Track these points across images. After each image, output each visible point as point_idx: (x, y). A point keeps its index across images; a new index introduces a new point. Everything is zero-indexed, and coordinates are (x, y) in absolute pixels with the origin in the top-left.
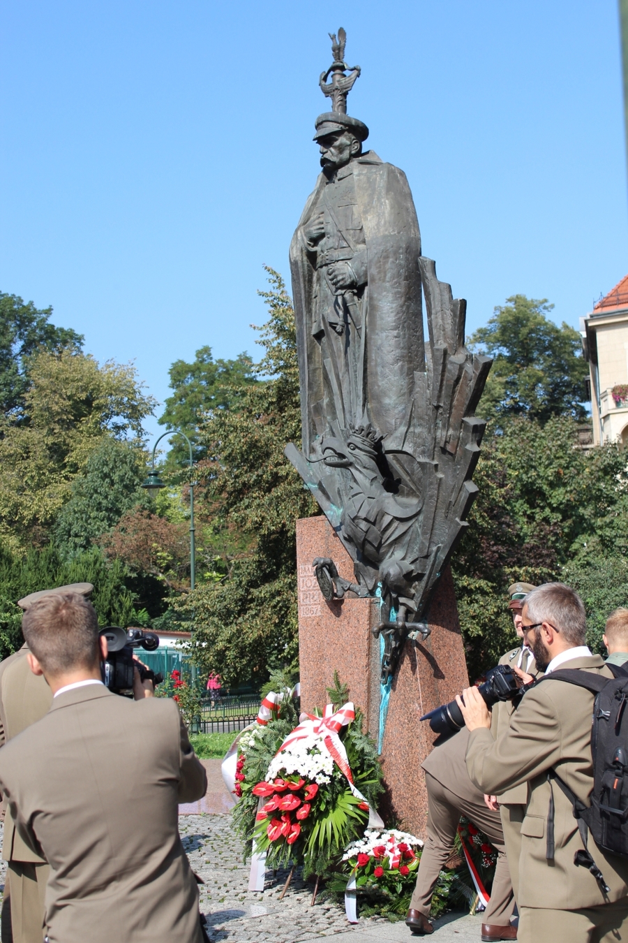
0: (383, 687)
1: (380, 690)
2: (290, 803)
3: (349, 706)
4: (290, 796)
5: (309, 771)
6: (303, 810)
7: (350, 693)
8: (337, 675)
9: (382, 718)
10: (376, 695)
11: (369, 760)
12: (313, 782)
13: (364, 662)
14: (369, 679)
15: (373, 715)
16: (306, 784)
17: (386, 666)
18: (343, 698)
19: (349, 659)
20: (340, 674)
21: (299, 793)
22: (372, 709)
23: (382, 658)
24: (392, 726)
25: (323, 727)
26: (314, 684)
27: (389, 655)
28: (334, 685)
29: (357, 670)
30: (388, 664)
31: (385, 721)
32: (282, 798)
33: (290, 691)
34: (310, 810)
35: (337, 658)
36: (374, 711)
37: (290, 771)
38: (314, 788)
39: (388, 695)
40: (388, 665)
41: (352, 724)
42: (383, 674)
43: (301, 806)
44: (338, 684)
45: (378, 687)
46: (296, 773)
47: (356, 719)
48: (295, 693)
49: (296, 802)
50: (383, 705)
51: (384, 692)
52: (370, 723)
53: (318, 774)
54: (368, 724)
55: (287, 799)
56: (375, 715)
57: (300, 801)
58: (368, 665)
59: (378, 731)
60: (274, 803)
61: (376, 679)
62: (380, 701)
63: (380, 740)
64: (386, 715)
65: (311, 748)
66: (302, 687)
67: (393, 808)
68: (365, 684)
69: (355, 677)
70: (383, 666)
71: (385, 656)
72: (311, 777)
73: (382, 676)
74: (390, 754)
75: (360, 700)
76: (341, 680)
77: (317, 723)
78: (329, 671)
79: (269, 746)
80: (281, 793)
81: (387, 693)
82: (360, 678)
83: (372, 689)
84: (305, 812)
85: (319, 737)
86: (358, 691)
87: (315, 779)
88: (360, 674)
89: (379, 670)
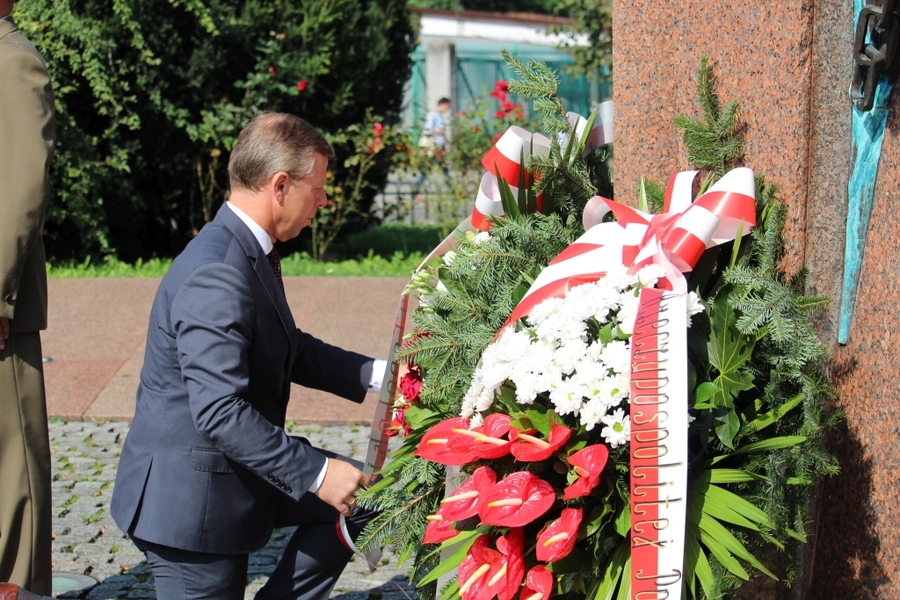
0: (860, 120)
1: (850, 129)
2: (518, 501)
3: (739, 182)
4: (519, 477)
5: (585, 400)
6: (558, 531)
7: (751, 136)
8: (709, 74)
9: (854, 222)
10: (837, 146)
11: (787, 368)
12: (595, 436)
13: (795, 30)
14: (810, 91)
15: (824, 213)
16: (573, 440)
17: (871, 49)
18: (728, 149)
19: (748, 20)
20: (718, 72)
21: (551, 471)
22: (822, 193)
23: (856, 20)
24: (884, 252)
25: (653, 248)
26: (654, 105)
27: (879, 10)
28: (699, 106)
29: (772, 60)
30: (877, 40)
31: (863, 233)
32: (499, 478)
33: (582, 127)
34: (582, 528)
35: (709, 21)
36: (829, 200)
37: (525, 394)
38: (596, 458)
39: (877, 146)
40: (878, 47)
41: (747, 240)
42: (862, 71)
43: (554, 512)
44: (713, 105)
45: (842, 118)
46: (543, 402)
47: (760, 224)
48: (595, 133)
49: (539, 500)
50: (860, 179)
51: (862, 135)
52: (813, 238)
53: (610, 412)
54: (806, 241)
55: (510, 487)
56: (830, 211)
57: (551, 498)
58: (808, 42)
59: (839, 266)
60: (474, 493)
61: (838, 92)
62: (850, 165)
63: (846, 296)
64: (868, 213)
65: (601, 319)
66: (618, 113)
67: (872, 520)
68: (796, 107)
69: (767, 83)
70: (863, 49)
71: (867, 15)
72: (588, 421)
73: (856, 83)
74: (877, 344)
75: (779, 162)
76: (721, 93)
77: (634, 233)
78: (687, 62)
79: (489, 302)
80: (500, 464)
81: (873, 139)
82: (782, 87)
83: (821, 125)
84: (564, 535)
85: (632, 280)
86: (774, 130)
87: (600, 426)
88: (783, 73)
89: (848, 64)
